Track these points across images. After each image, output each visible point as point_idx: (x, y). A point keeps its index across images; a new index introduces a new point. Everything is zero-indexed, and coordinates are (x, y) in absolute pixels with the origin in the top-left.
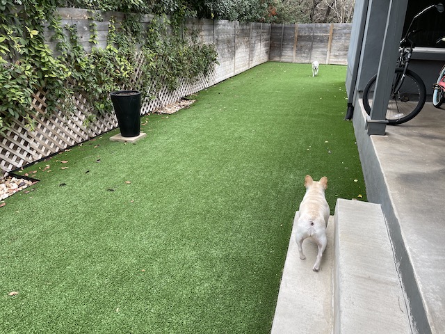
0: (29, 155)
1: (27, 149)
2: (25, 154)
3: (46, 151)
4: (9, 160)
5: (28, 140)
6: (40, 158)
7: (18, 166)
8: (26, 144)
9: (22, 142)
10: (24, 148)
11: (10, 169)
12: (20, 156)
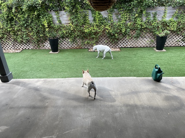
0: (127, 45)
1: (127, 44)
2: (126, 45)
3: (132, 45)
4: (121, 45)
5: (128, 42)
6: (130, 47)
7: (123, 47)
8: (127, 42)
9: (126, 42)
10: (126, 43)
11: (121, 47)
12: (124, 45)
